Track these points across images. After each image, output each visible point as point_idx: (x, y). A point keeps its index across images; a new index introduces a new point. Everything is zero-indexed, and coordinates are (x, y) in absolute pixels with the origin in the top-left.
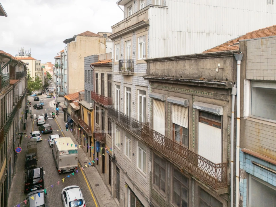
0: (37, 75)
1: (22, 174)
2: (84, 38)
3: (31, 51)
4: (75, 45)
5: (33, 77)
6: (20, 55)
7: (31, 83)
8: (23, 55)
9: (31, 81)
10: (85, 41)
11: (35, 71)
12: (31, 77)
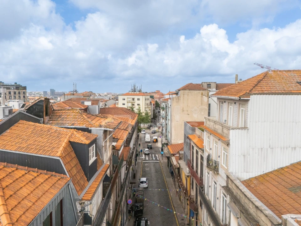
0: (146, 109)
1: (133, 221)
2: (187, 91)
3: (141, 87)
4: (178, 99)
5: (143, 111)
6: (132, 91)
7: (141, 117)
8: (135, 91)
9: (142, 116)
10: (188, 94)
11: (145, 106)
12: (141, 113)
